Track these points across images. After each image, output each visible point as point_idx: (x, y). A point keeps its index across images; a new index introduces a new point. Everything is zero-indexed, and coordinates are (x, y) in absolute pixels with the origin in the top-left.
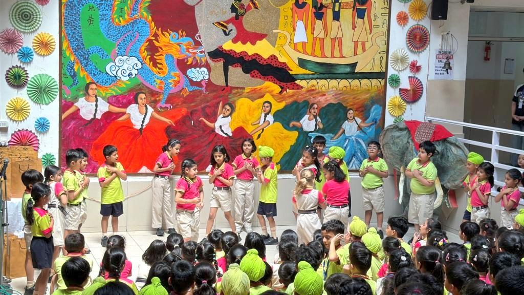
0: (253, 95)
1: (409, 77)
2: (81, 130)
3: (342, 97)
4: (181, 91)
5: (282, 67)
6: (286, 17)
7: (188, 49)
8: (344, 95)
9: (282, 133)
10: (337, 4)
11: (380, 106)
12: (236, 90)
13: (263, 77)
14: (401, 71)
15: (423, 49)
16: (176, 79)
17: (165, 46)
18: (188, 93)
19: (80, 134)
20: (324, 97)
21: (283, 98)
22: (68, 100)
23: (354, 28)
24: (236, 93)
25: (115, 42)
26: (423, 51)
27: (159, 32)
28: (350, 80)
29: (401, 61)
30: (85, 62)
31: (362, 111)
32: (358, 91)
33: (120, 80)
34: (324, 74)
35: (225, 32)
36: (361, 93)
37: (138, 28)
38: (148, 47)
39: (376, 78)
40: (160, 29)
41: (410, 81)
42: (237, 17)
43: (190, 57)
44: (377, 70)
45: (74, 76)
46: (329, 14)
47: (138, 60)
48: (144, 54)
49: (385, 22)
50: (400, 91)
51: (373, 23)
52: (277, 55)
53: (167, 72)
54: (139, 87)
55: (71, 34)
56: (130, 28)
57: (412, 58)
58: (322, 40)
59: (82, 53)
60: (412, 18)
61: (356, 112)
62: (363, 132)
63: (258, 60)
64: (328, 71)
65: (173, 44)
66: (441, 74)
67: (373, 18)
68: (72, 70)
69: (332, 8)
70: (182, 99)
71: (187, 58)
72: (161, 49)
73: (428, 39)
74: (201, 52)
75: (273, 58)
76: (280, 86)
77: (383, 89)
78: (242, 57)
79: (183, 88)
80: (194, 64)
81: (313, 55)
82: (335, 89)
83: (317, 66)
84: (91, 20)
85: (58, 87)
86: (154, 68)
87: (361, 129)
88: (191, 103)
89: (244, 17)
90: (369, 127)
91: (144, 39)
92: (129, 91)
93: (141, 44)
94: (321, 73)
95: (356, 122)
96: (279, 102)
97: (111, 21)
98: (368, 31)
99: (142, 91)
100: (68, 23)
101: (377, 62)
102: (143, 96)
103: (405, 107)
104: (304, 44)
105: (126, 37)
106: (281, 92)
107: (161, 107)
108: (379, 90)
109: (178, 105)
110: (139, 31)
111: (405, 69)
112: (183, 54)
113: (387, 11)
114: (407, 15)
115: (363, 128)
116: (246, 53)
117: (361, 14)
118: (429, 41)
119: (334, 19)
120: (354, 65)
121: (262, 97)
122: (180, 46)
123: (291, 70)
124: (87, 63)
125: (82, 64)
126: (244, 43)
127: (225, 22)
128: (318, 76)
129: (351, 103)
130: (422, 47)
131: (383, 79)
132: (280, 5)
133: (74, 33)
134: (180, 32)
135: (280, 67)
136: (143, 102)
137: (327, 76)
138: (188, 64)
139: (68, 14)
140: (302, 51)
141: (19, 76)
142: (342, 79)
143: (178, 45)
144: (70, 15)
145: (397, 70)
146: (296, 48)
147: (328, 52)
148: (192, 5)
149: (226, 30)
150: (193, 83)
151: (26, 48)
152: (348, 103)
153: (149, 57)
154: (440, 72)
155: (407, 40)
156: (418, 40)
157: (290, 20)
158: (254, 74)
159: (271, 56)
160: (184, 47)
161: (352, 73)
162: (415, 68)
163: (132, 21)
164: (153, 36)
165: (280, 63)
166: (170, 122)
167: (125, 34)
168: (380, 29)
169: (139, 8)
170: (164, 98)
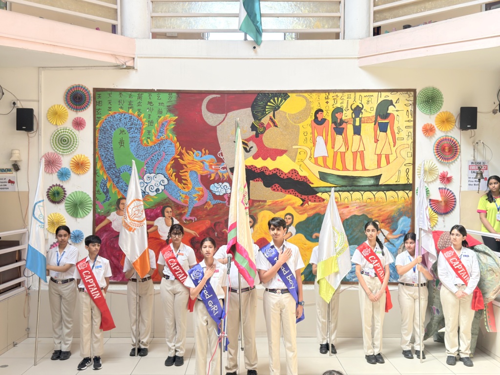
0: (275, 208)
1: (439, 188)
2: (112, 241)
3: (366, 209)
4: (204, 205)
5: (302, 180)
6: (305, 134)
7: (211, 166)
8: (369, 207)
9: (305, 244)
10: (358, 119)
11: (409, 217)
12: (258, 203)
13: (284, 190)
14: (430, 182)
15: (453, 160)
16: (200, 193)
17: (189, 163)
18: (211, 206)
19: (112, 245)
20: (348, 209)
21: (304, 210)
22: (101, 215)
23: (376, 141)
24: (258, 206)
25: (143, 161)
26: (454, 162)
27: (184, 151)
28: (374, 193)
29: (429, 173)
30: (116, 179)
31: (389, 223)
32: (383, 202)
33: (148, 195)
34: (346, 186)
35: (245, 149)
36: (386, 205)
37: (164, 148)
38: (174, 165)
39: (403, 190)
40: (184, 148)
41: (440, 193)
42: (257, 135)
43: (213, 173)
44: (403, 181)
45: (107, 192)
46: (350, 129)
47: (165, 177)
48: (170, 171)
49: (410, 134)
50: (429, 202)
51: (397, 136)
52: (298, 170)
53: (191, 187)
54: (166, 201)
55: (104, 155)
56: (157, 148)
57: (441, 169)
58: (343, 155)
59: (114, 172)
60: (439, 129)
61: (383, 224)
62: (391, 244)
63: (279, 175)
64: (351, 184)
65: (196, 162)
66: (475, 185)
67: (396, 131)
68: (105, 188)
69: (352, 123)
70: (205, 212)
71: (210, 174)
72: (186, 166)
73: (459, 150)
74: (223, 168)
75: (293, 172)
76: (301, 199)
77: (410, 201)
78: (263, 172)
79: (207, 202)
80: (216, 179)
81: (334, 168)
82: (358, 201)
83: (339, 179)
84: (121, 142)
85: (92, 202)
86: (179, 184)
87: (389, 241)
88: (214, 216)
89: (264, 134)
90: (398, 238)
91: (170, 158)
92: (155, 206)
93: (168, 162)
94: (343, 186)
95: (383, 233)
96: (300, 214)
97: (140, 142)
98: (392, 144)
99: (169, 205)
100: (101, 145)
101: (403, 174)
102: (169, 209)
103: (436, 219)
104: (325, 158)
105: (153, 157)
106: (302, 205)
107: (186, 220)
108: (407, 202)
109: (202, 217)
110: (166, 151)
111: (435, 180)
112: (206, 170)
113: (411, 124)
114: (434, 127)
115: (390, 240)
116: (267, 168)
117: (383, 128)
118: (460, 152)
119: (355, 133)
120: (378, 178)
121: (284, 209)
122: (203, 163)
123: (312, 184)
124: (118, 180)
125: (113, 181)
126: (264, 159)
127: (246, 140)
128: (340, 189)
129: (377, 215)
130: (452, 158)
131: (410, 190)
132: (300, 123)
133: (106, 154)
134: (203, 150)
135: (301, 180)
136: (170, 215)
137: (349, 188)
138: (211, 179)
139: (102, 138)
140: (322, 165)
141: (58, 193)
142: (365, 191)
143: (202, 162)
144: (104, 139)
145: (426, 182)
146: (316, 163)
147: (350, 165)
148: (214, 125)
149: (247, 147)
150: (215, 197)
151: (64, 168)
152: (373, 215)
153: (174, 174)
154: (474, 183)
155: (435, 151)
156: (447, 151)
157: (309, 136)
158: (275, 188)
159: (292, 170)
160: (208, 164)
161: (376, 185)
162: (445, 179)
163: (159, 142)
164: (178, 155)
165: (301, 176)
166: (195, 233)
167: (153, 153)
168: (405, 141)
169: (165, 131)
170: (189, 211)
